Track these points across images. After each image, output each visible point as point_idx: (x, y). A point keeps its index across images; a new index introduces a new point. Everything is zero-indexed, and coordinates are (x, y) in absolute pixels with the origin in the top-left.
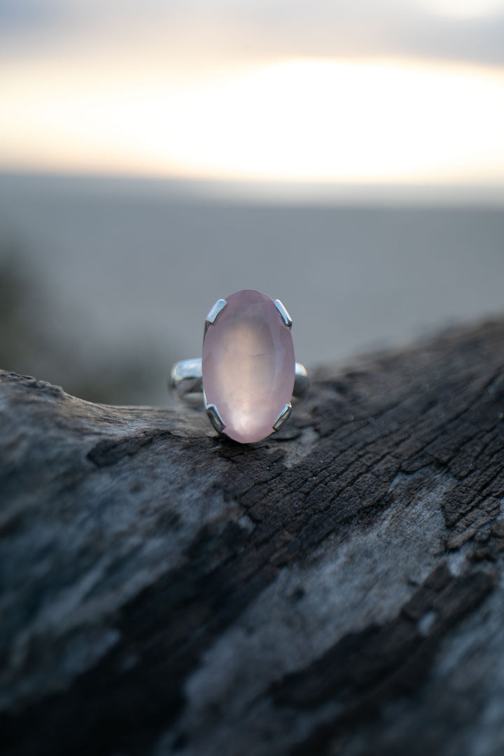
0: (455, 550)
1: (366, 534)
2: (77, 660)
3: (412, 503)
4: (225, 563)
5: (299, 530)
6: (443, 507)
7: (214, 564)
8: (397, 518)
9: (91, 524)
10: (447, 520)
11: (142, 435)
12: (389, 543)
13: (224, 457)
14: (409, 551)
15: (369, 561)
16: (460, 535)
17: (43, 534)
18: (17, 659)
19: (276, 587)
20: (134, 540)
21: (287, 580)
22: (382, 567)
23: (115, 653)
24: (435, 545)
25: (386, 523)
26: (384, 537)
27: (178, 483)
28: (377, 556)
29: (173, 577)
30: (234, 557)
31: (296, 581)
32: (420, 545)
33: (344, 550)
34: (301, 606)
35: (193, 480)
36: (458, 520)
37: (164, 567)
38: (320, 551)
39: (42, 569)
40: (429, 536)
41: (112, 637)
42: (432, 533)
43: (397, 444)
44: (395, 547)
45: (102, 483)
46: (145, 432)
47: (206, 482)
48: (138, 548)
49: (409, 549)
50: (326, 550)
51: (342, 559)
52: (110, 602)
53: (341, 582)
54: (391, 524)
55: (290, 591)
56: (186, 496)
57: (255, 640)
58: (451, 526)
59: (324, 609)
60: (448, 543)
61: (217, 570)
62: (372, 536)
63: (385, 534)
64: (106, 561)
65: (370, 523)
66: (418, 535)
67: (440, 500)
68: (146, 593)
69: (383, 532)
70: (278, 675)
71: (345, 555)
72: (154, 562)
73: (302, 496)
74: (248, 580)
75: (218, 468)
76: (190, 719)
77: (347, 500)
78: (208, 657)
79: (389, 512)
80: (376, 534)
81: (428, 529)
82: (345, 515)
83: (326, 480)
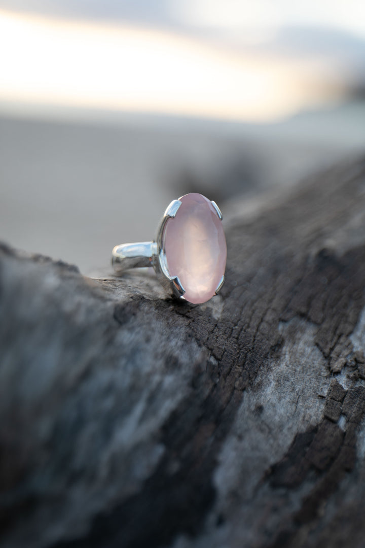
0: (338, 373)
1: (279, 365)
2: (142, 469)
3: (297, 342)
4: (212, 391)
5: (244, 365)
6: (317, 345)
7: (207, 392)
8: (293, 353)
9: (130, 368)
10: (324, 353)
11: (131, 300)
12: (295, 370)
13: (180, 314)
14: (309, 375)
15: (289, 383)
16: (337, 363)
17: (104, 376)
18: (103, 472)
19: (244, 405)
20: (157, 378)
21: (249, 400)
22: (298, 387)
23: (164, 461)
24: (323, 370)
25: (287, 356)
26: (290, 366)
27: (165, 334)
28: (292, 379)
29: (187, 402)
30: (215, 385)
31: (254, 400)
32: (314, 370)
33: (272, 377)
34: (263, 417)
35: (172, 332)
36: (330, 353)
37: (180, 396)
38: (259, 379)
39: (109, 403)
40: (316, 364)
41: (160, 450)
42: (318, 362)
43: (270, 301)
44: (299, 373)
45: (125, 337)
46: (132, 297)
47: (180, 333)
48: (160, 384)
49: (308, 374)
50: (261, 378)
51: (273, 383)
52: (154, 424)
53: (280, 399)
54: (291, 357)
55: (253, 408)
56: (173, 343)
57: (246, 444)
58: (327, 357)
59: (277, 418)
60: (331, 369)
61: (209, 397)
62: (283, 366)
63: (290, 364)
64: (145, 395)
65: (278, 357)
66: (310, 364)
67: (312, 339)
68: (174, 416)
69: (288, 363)
70: (267, 467)
71: (274, 380)
72: (173, 394)
73: (235, 340)
74: (228, 402)
75: (181, 322)
76: (222, 503)
77: (261, 342)
78: (221, 457)
79: (285, 349)
80: (284, 364)
81: (313, 360)
82: (264, 352)
83: (244, 328)
